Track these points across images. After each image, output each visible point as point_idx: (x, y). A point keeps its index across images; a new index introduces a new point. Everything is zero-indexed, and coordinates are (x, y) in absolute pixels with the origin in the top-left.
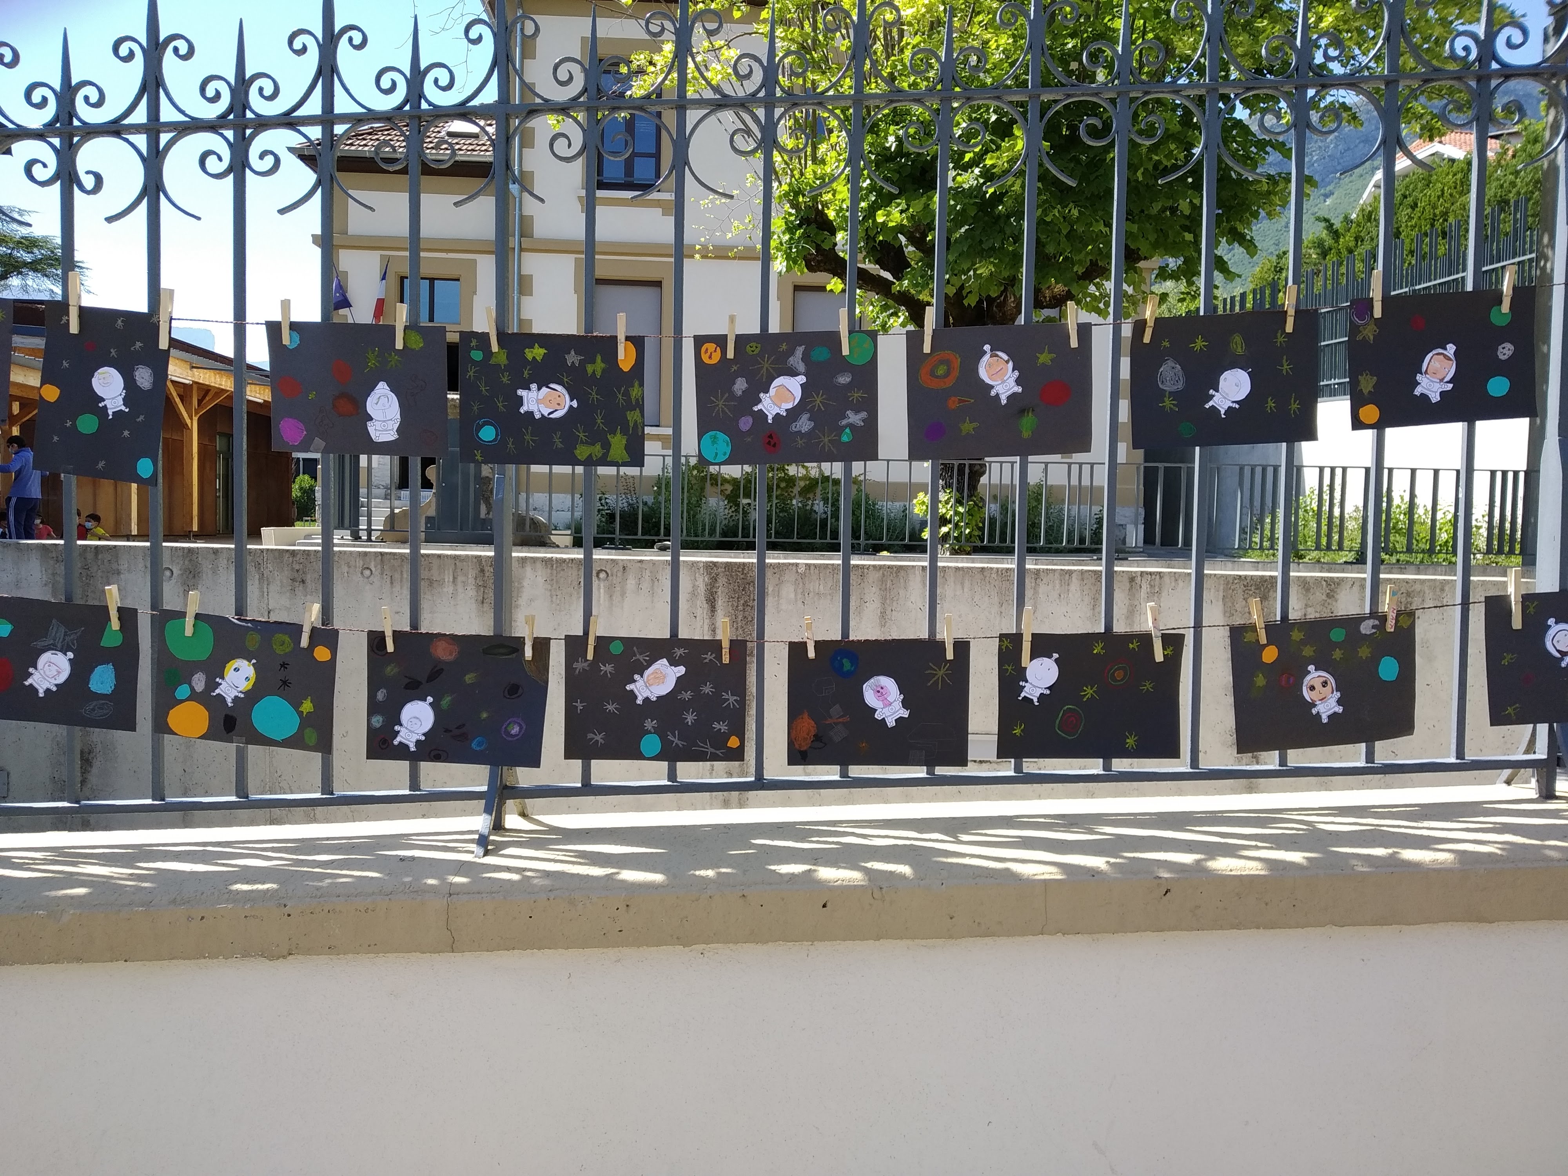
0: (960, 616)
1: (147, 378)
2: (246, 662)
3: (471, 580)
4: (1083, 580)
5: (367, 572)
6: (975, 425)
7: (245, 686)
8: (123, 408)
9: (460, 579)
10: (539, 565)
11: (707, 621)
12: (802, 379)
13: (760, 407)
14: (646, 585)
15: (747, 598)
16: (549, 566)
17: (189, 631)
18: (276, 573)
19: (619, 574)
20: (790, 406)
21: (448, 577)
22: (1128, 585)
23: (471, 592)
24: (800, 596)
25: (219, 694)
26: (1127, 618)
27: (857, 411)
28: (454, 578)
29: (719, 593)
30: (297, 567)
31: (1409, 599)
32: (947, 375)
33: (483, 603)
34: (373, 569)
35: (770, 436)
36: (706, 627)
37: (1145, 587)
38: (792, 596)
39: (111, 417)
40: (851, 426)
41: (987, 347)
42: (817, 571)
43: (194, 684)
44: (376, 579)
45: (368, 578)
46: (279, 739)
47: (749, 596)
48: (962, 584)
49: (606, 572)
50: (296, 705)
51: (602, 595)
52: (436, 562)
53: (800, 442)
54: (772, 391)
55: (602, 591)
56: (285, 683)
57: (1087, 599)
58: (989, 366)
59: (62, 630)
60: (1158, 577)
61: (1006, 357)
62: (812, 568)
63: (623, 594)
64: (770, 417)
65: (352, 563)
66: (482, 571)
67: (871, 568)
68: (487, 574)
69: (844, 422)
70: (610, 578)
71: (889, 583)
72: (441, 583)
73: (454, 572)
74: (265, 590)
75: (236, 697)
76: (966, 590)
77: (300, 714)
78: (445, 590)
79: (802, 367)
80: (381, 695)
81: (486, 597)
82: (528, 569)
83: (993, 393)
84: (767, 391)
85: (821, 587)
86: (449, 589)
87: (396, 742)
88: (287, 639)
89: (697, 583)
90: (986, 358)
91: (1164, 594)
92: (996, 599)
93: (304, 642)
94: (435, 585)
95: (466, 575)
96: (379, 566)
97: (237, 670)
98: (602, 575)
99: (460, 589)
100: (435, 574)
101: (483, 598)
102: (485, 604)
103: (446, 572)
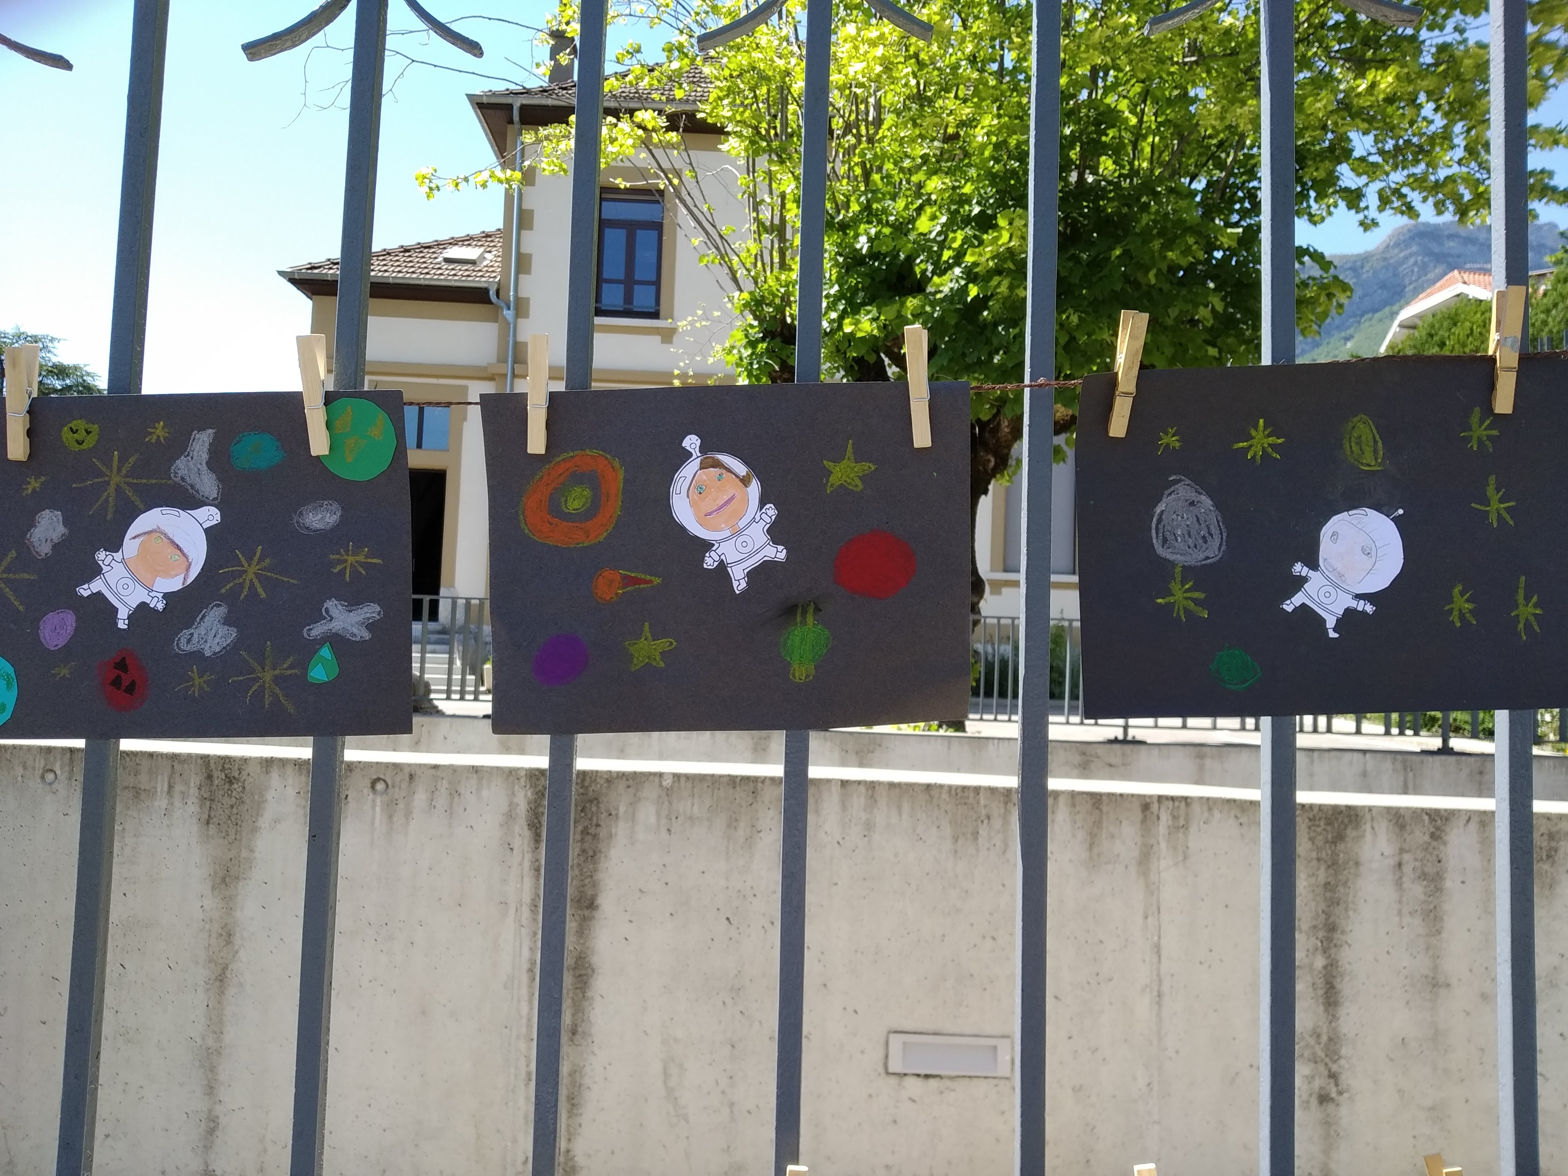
0: (896, 855)
3: (193, 791)
4: (1074, 805)
5: (50, 777)
6: (664, 644)
9: (178, 788)
10: (290, 770)
11: (528, 857)
12: (210, 515)
13: (96, 586)
14: (441, 801)
15: (587, 823)
16: (305, 772)
19: (404, 785)
20: (175, 584)
21: (162, 786)
22: (1138, 815)
23: (193, 807)
24: (664, 821)
26: (1140, 863)
27: (353, 602)
28: (170, 787)
31: (1553, 844)
32: (592, 511)
33: (208, 823)
34: (58, 772)
35: (121, 665)
36: (527, 864)
37: (1165, 818)
38: (653, 820)
40: (337, 641)
41: (691, 442)
42: (689, 785)
44: (61, 786)
45: (50, 784)
47: (591, 819)
48: (899, 808)
49: (385, 781)
51: (378, 815)
52: (145, 763)
53: (198, 682)
54: (130, 546)
55: (378, 809)
57: (1081, 835)
58: (698, 490)
60: (1183, 804)
61: (741, 469)
62: (683, 780)
63: (408, 814)
64: (123, 614)
65: (30, 763)
66: (210, 777)
67: (768, 782)
68: (216, 782)
69: (318, 630)
70: (390, 790)
72: (151, 793)
73: (171, 777)
76: (905, 816)
78: (156, 803)
79: (208, 485)
81: (212, 816)
82: (275, 775)
83: (710, 562)
84: (115, 545)
85: (696, 808)
86: (161, 802)
89: (516, 800)
90: (690, 469)
91: (1193, 829)
92: (947, 831)
94: (143, 796)
95: (187, 784)
96: (67, 768)
98: (380, 786)
99: (177, 803)
100: (144, 780)
101: (209, 816)
102: (211, 826)
103: (159, 777)
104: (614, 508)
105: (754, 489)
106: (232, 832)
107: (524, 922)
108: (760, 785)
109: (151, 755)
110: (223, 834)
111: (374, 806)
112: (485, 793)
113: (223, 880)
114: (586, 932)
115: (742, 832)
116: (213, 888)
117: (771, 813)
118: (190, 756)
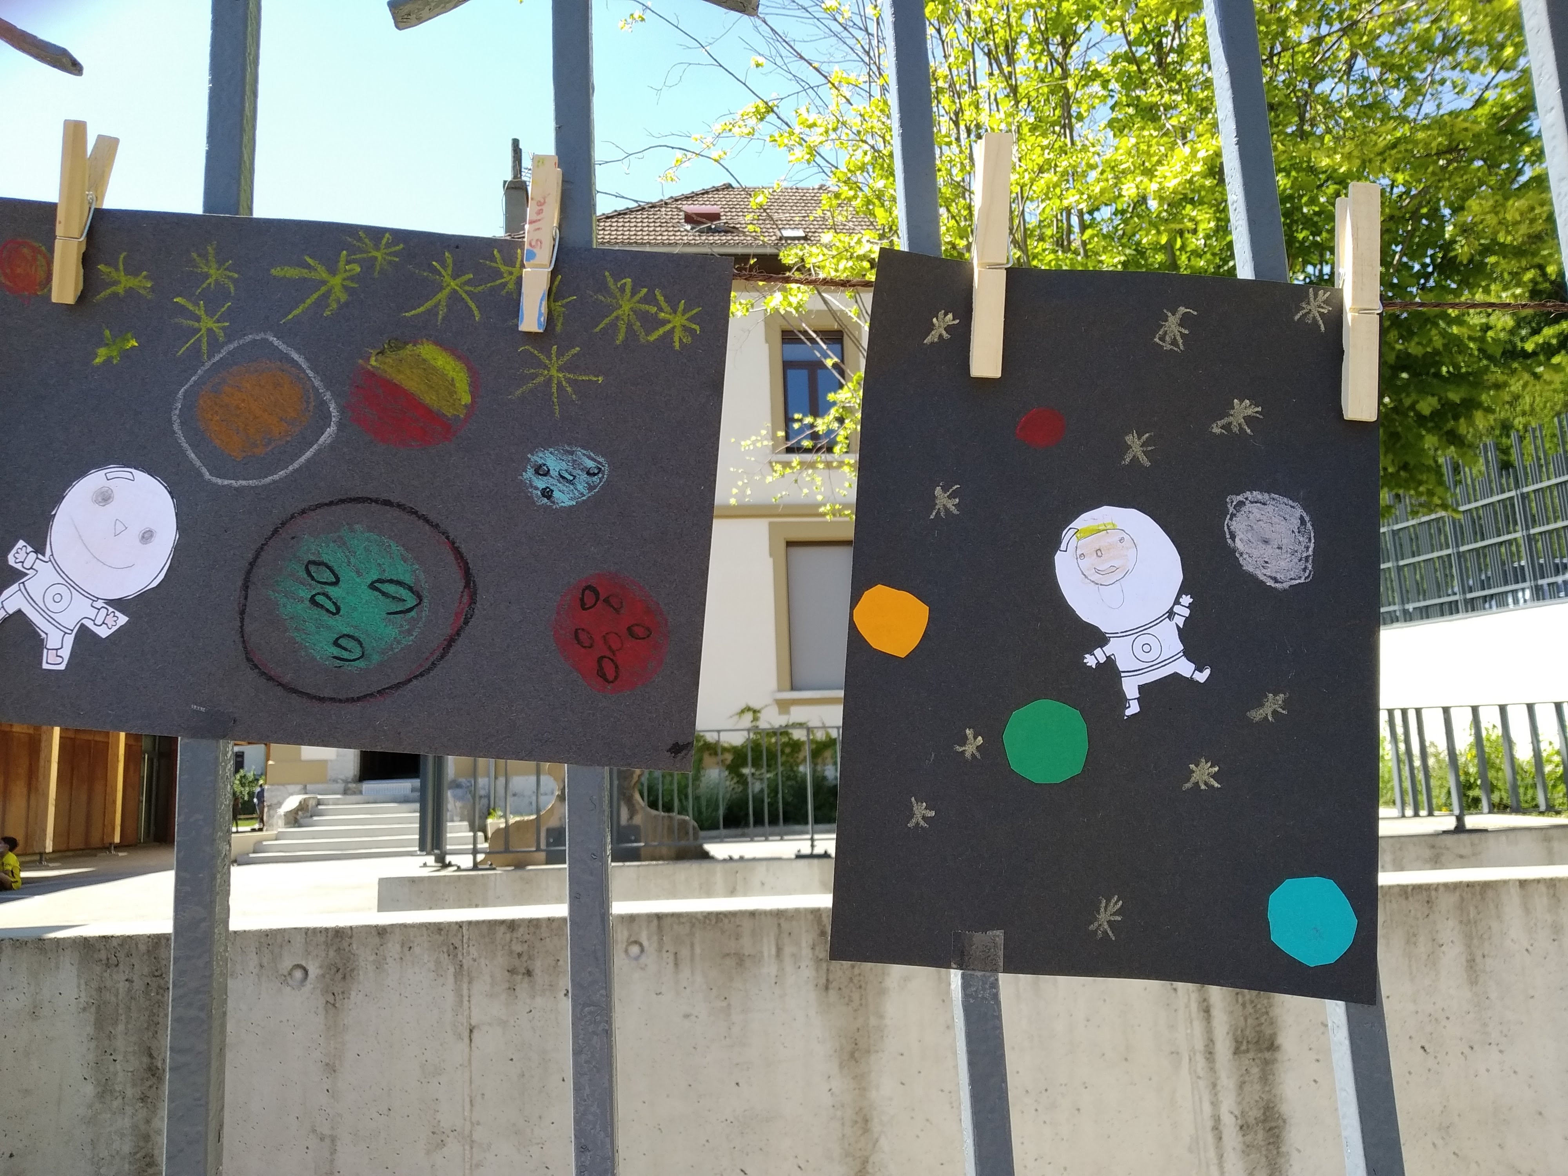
1: (1287, 541)
3: (806, 952)
5: (635, 950)
8: (1185, 668)
9: (788, 950)
18: (483, 961)
21: (768, 949)
23: (807, 972)
28: (779, 950)
30: (518, 948)
33: (827, 988)
34: (645, 943)
36: (1194, 1006)
39: (1133, 708)
44: (650, 958)
45: (637, 958)
67: (1441, 889)
71: (1473, 913)
72: (757, 959)
73: (780, 938)
74: (465, 992)
78: (764, 970)
81: (831, 978)
86: (770, 969)
94: (748, 963)
96: (655, 938)
99: (789, 967)
100: (747, 945)
101: (828, 980)
102: (831, 992)
103: (765, 940)
106: (856, 996)
107: (1201, 1073)
108: (1433, 893)
109: (753, 914)
110: (847, 999)
113: (852, 1055)
114: (1271, 1077)
115: (1423, 948)
116: (841, 1066)
117: (1451, 923)
118: (797, 911)
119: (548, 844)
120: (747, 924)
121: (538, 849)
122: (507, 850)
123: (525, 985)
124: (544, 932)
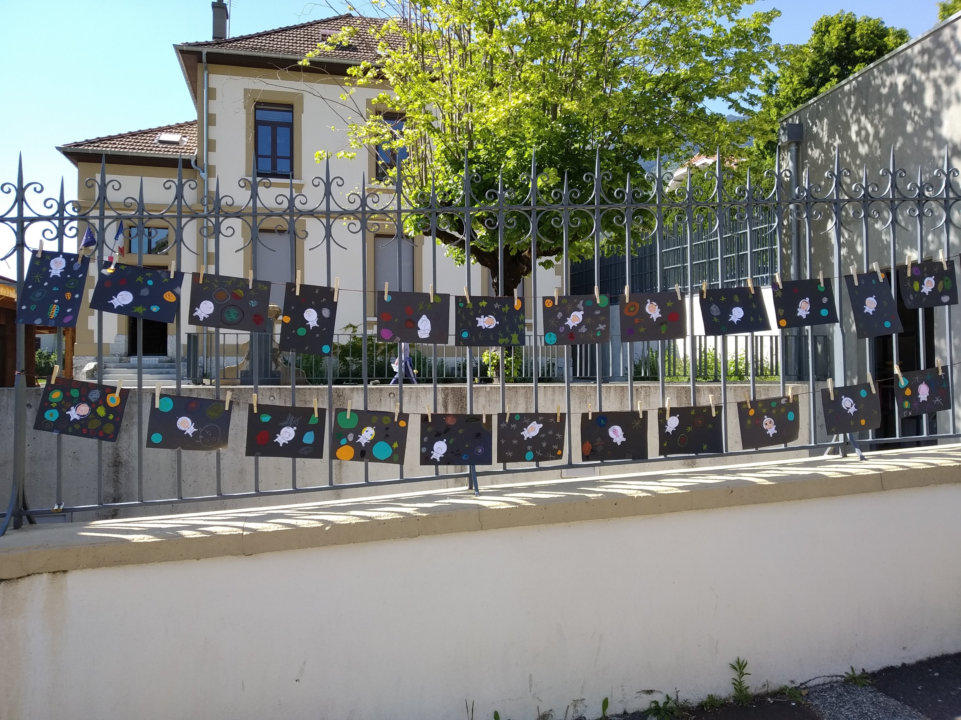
1: (327, 313)
2: (371, 428)
6: (644, 329)
7: (370, 438)
8: (317, 325)
12: (582, 312)
13: (567, 323)
17: (348, 417)
20: (578, 323)
25: (359, 442)
27: (602, 325)
29: (449, 402)
32: (635, 310)
35: (571, 334)
38: (484, 402)
39: (311, 329)
40: (600, 330)
41: (649, 301)
42: (495, 390)
43: (348, 438)
44: (277, 401)
45: (273, 401)
46: (383, 459)
49: (394, 394)
50: (391, 445)
53: (582, 336)
54: (572, 317)
55: (392, 403)
56: (387, 436)
58: (649, 307)
59: (293, 417)
61: (655, 304)
64: (571, 327)
65: (264, 394)
68: (334, 397)
69: (598, 329)
70: (396, 396)
72: (310, 402)
73: (318, 396)
75: (366, 443)
77: (392, 448)
79: (582, 308)
80: (425, 439)
82: (355, 393)
83: (651, 317)
84: (569, 317)
87: (431, 458)
88: (388, 418)
90: (648, 304)
93: (396, 420)
95: (324, 398)
96: (278, 395)
97: (367, 431)
98: (392, 395)
100: (307, 398)
104: (637, 310)
105: (657, 307)
109: (309, 389)
111: (390, 402)
112: (428, 396)
119: (241, 376)
120: (308, 391)
121: (237, 378)
122: (224, 378)
123: (237, 407)
124: (243, 392)
